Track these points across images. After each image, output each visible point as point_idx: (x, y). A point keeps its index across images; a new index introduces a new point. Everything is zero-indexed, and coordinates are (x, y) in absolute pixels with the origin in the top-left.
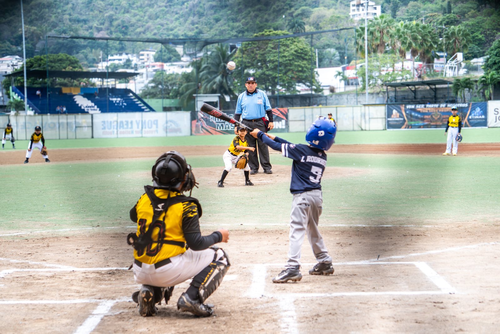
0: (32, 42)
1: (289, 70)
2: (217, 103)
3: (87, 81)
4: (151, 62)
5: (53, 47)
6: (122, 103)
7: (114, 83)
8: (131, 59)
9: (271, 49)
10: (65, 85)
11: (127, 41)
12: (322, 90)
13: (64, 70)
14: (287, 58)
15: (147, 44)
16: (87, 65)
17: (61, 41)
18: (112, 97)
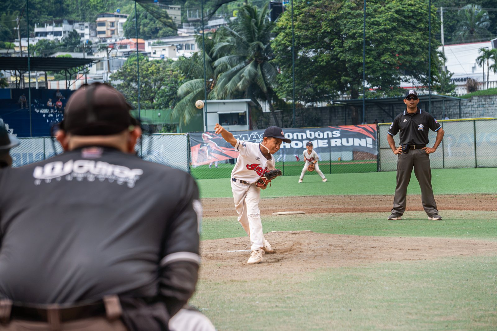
2: (244, 116)
4: (120, 37)
7: (42, 79)
8: (79, 31)
9: (350, 11)
12: (453, 87)
14: (382, 27)
18: (40, 108)
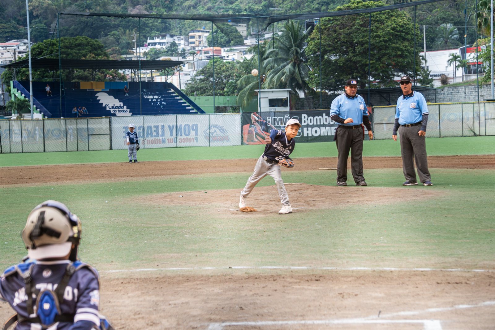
0: (45, 21)
1: (384, 55)
2: (286, 100)
3: (115, 73)
4: (204, 46)
5: (73, 27)
6: (161, 102)
9: (359, 27)
10: (86, 79)
11: (172, 19)
12: (432, 80)
13: (84, 58)
14: (381, 39)
15: (199, 22)
16: (119, 52)
17: (84, 19)
18: (147, 95)
